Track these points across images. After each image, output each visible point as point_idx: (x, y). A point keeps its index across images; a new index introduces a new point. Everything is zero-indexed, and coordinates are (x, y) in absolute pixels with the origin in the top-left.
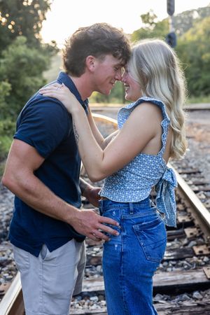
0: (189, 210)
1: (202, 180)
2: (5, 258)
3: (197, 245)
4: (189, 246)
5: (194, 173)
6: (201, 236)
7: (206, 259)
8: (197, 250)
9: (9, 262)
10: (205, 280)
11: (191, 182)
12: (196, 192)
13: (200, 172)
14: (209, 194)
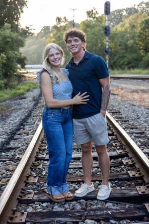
0: (111, 129)
1: (120, 116)
2: (16, 146)
3: (114, 142)
4: (111, 143)
5: (117, 113)
6: (117, 139)
7: (118, 147)
8: (114, 144)
9: (19, 147)
10: (117, 155)
11: (114, 117)
13: (120, 112)
14: (123, 122)
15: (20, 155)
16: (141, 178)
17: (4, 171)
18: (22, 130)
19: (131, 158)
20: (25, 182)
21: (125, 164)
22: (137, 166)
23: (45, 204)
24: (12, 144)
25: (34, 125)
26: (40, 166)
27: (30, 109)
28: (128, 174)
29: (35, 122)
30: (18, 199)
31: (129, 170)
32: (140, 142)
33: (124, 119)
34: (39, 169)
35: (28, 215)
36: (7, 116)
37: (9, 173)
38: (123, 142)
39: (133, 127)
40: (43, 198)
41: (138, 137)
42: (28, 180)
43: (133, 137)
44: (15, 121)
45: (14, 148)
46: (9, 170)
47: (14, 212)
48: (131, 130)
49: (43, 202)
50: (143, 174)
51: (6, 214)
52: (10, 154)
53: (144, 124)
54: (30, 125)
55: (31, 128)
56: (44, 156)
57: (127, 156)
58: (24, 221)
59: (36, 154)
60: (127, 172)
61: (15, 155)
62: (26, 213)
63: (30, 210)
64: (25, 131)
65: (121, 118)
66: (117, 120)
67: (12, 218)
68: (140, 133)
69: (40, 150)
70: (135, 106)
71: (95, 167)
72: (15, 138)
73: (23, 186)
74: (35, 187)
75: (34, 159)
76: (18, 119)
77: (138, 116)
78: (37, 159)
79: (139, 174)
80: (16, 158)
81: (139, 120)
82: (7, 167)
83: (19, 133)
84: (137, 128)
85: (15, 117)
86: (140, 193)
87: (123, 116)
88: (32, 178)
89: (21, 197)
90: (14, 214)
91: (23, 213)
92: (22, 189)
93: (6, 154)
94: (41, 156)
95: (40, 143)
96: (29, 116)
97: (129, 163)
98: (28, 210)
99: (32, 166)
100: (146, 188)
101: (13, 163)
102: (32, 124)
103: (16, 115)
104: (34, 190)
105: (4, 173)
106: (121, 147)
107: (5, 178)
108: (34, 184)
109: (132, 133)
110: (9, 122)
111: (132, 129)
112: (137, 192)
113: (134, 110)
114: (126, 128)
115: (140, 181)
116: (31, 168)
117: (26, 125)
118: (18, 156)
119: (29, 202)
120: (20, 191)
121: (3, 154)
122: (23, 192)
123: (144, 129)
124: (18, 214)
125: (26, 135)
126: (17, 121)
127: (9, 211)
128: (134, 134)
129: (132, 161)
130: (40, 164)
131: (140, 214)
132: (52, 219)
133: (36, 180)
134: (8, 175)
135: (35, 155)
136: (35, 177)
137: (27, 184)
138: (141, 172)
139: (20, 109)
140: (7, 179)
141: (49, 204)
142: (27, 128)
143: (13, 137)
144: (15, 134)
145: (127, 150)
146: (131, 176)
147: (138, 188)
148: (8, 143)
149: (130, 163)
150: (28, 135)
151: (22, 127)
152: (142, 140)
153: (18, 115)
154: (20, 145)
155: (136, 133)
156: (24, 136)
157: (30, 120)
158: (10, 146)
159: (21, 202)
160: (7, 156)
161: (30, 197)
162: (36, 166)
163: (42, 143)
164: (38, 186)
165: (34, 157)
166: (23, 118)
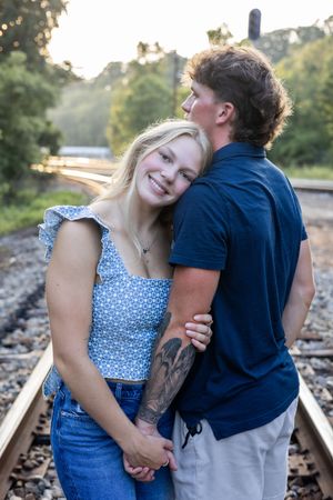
18: (18, 332)
19: (306, 452)
26: (41, 472)
32: (329, 388)
34: (36, 481)
41: (323, 371)
43: (310, 370)
44: (9, 301)
48: (306, 346)
54: (43, 315)
55: (42, 329)
59: (36, 423)
64: (26, 336)
68: (328, 357)
75: (28, 441)
76: (18, 293)
77: (321, 298)
78: (37, 441)
81: (324, 312)
84: (320, 340)
85: (13, 287)
97: (301, 472)
99: (17, 471)
103: (15, 281)
109: (310, 357)
111: (308, 341)
116: (11, 478)
117: (33, 316)
125: (24, 349)
126: (15, 300)
128: (313, 360)
129: (310, 467)
130: (41, 463)
139: (29, 264)
142: (33, 324)
149: (303, 472)
150: (30, 350)
151: (22, 321)
153: (22, 282)
155: (321, 357)
156: (20, 353)
162: (29, 469)
165: (29, 434)
166: (30, 291)
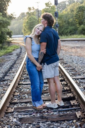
1: (63, 61)
2: (8, 79)
5: (61, 59)
7: (60, 77)
12: (61, 64)
14: (65, 64)
15: (10, 83)
16: (70, 90)
17: (3, 91)
18: (11, 71)
19: (66, 81)
20: (13, 95)
21: (63, 84)
22: (69, 85)
23: (23, 104)
24: (6, 78)
25: (17, 68)
26: (21, 88)
27: (15, 60)
28: (64, 89)
29: (17, 67)
30: (10, 102)
31: (65, 87)
32: (72, 73)
33: (65, 63)
34: (20, 89)
35: (14, 109)
36: (3, 64)
37: (5, 91)
38: (63, 74)
39: (69, 66)
40: (22, 101)
41: (71, 71)
42: (14, 94)
43: (68, 71)
44: (7, 67)
45: (7, 80)
46: (5, 90)
47: (8, 107)
48: (68, 68)
49: (22, 103)
50: (71, 88)
51: (4, 108)
52: (5, 83)
53: (76, 65)
55: (16, 70)
56: (22, 83)
57: (65, 80)
58: (13, 111)
60: (64, 88)
61: (7, 83)
62: (14, 108)
63: (15, 106)
64: (12, 71)
65: (63, 62)
66: (61, 63)
67: (7, 110)
68: (72, 69)
69: (20, 80)
70: (72, 55)
71: (48, 87)
72: (7, 75)
73: (12, 96)
74: (18, 97)
76: (9, 65)
78: (19, 84)
79: (69, 88)
80: (8, 84)
81: (73, 63)
82: (4, 89)
83: (9, 72)
84: (71, 67)
85: (7, 64)
86: (69, 96)
87: (65, 61)
88: (16, 93)
89: (11, 101)
90: (8, 108)
91: (12, 108)
92: (12, 98)
93: (3, 83)
94: (21, 83)
95: (20, 76)
96: (15, 63)
97: (65, 84)
98: (15, 107)
100: (72, 94)
101: (6, 87)
102: (16, 68)
103: (7, 63)
104: (17, 98)
105: (2, 92)
106: (62, 76)
107: (3, 93)
108: (17, 95)
110: (4, 67)
111: (69, 67)
112: (67, 96)
113: (71, 58)
114: (65, 67)
115: (69, 91)
116: (16, 88)
118: (9, 83)
119: (15, 104)
120: (11, 99)
121: (2, 83)
122: (12, 99)
123: (75, 67)
124: (10, 108)
126: (8, 66)
127: (5, 107)
128: (69, 70)
129: (66, 83)
131: (68, 105)
132: (26, 110)
133: (18, 94)
134: (4, 92)
135: (18, 82)
136: (18, 92)
137: (14, 96)
138: (70, 87)
139: (10, 60)
140: (4, 94)
141: (25, 104)
142: (13, 69)
143: (6, 75)
144: (7, 73)
145: (65, 77)
146: (65, 89)
147: (68, 94)
148: (4, 78)
150: (14, 73)
151: (11, 69)
152: (73, 73)
153: (9, 64)
154: (10, 78)
155: (70, 69)
156: (12, 74)
157: (15, 66)
158: (5, 79)
159: (11, 103)
160: (4, 84)
161: (16, 101)
162: (18, 87)
163: (21, 76)
164: (19, 96)
165: (17, 83)
166: (11, 65)
